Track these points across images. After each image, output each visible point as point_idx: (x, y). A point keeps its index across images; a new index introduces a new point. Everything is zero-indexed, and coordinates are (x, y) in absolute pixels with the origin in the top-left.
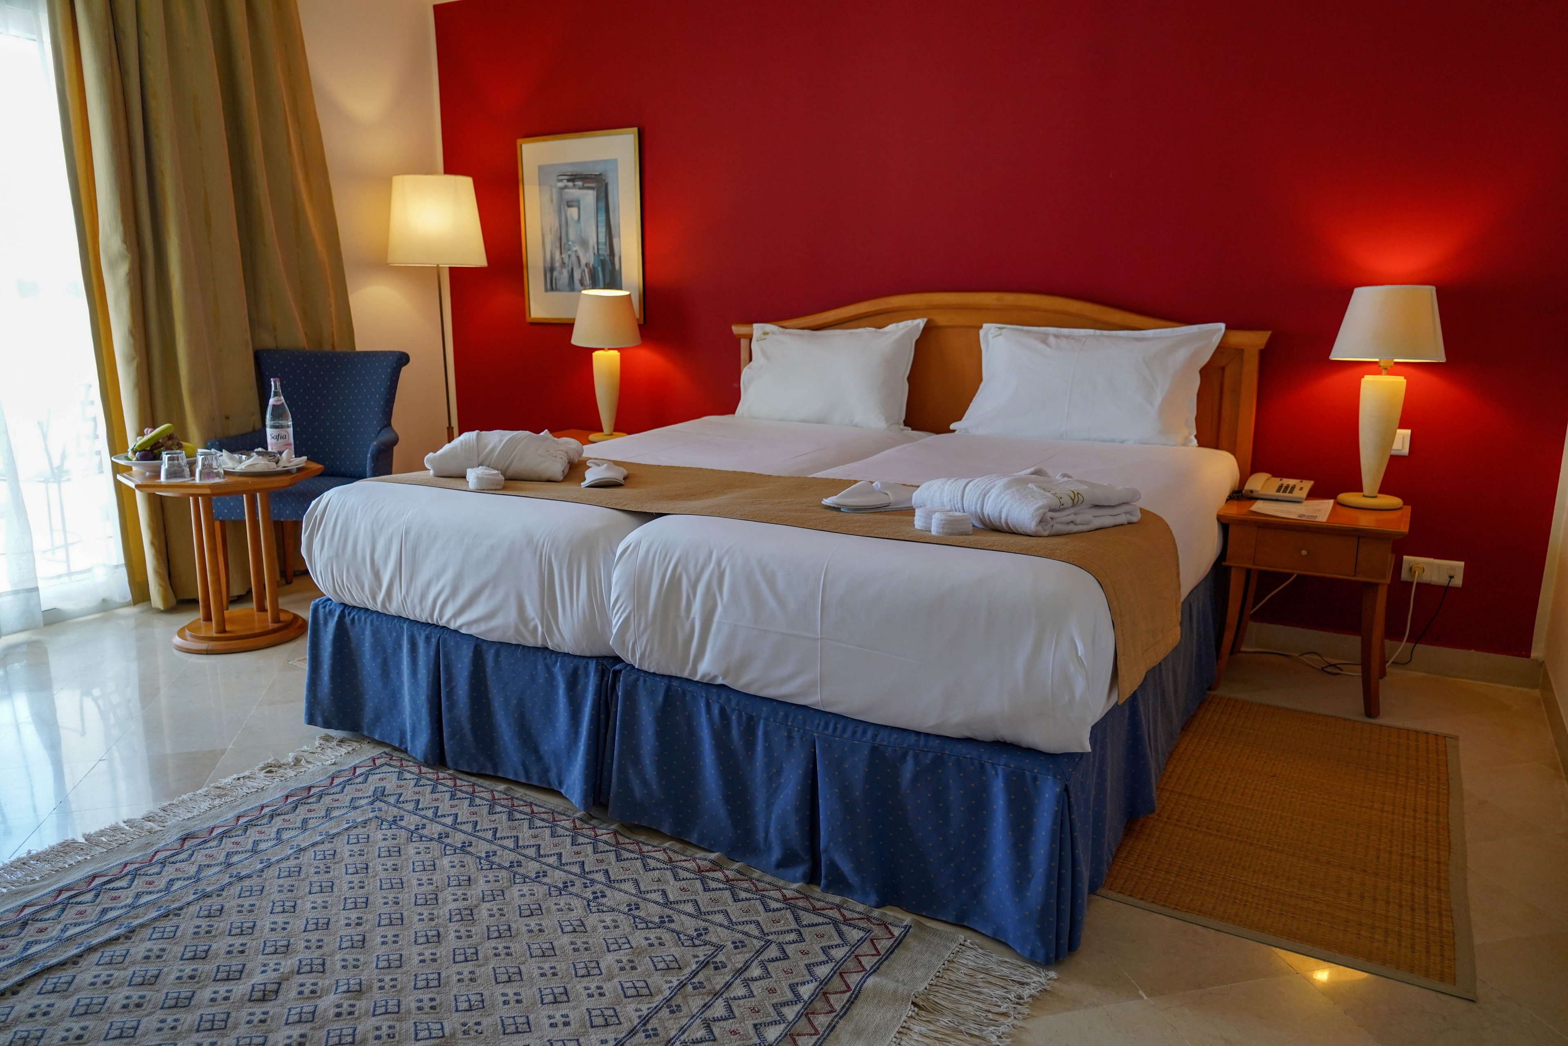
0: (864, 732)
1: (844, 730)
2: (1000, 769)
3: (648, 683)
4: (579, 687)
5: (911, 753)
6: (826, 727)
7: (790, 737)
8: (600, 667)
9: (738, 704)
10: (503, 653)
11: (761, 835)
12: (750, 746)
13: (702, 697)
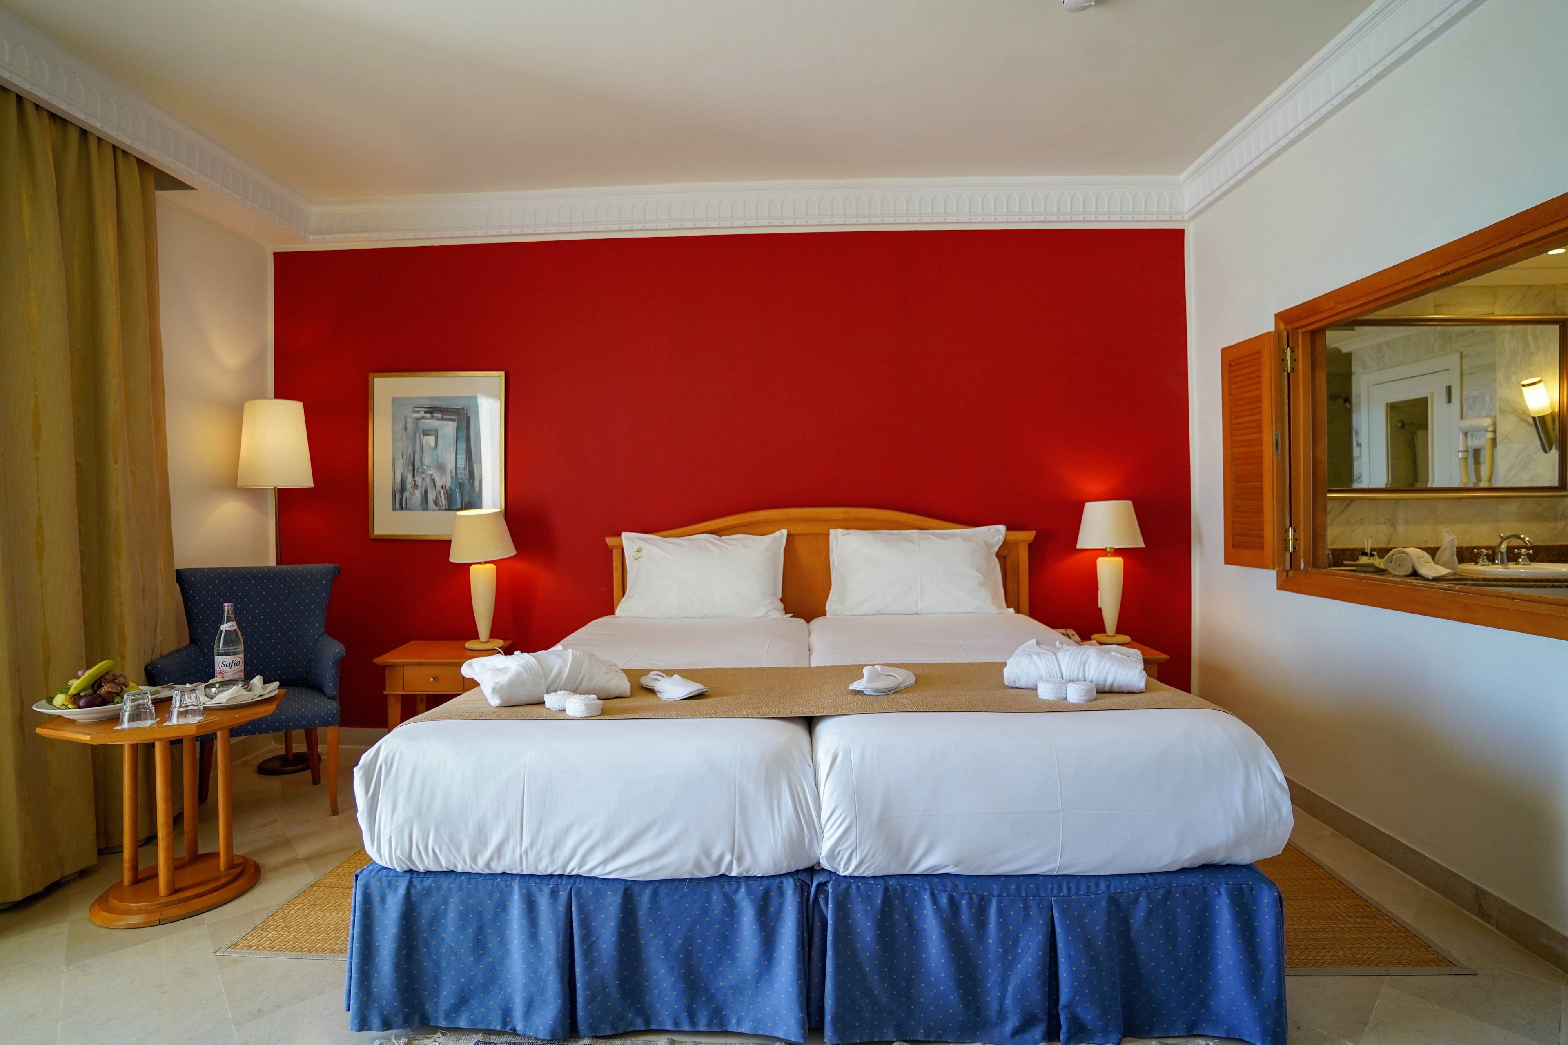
0: (1097, 886)
1: (1078, 888)
2: (1222, 890)
3: (862, 887)
4: (772, 909)
5: (1144, 894)
6: (1060, 889)
7: (1026, 908)
8: (798, 884)
9: (966, 888)
10: (663, 891)
11: (994, 1007)
12: (981, 923)
13: (925, 889)
